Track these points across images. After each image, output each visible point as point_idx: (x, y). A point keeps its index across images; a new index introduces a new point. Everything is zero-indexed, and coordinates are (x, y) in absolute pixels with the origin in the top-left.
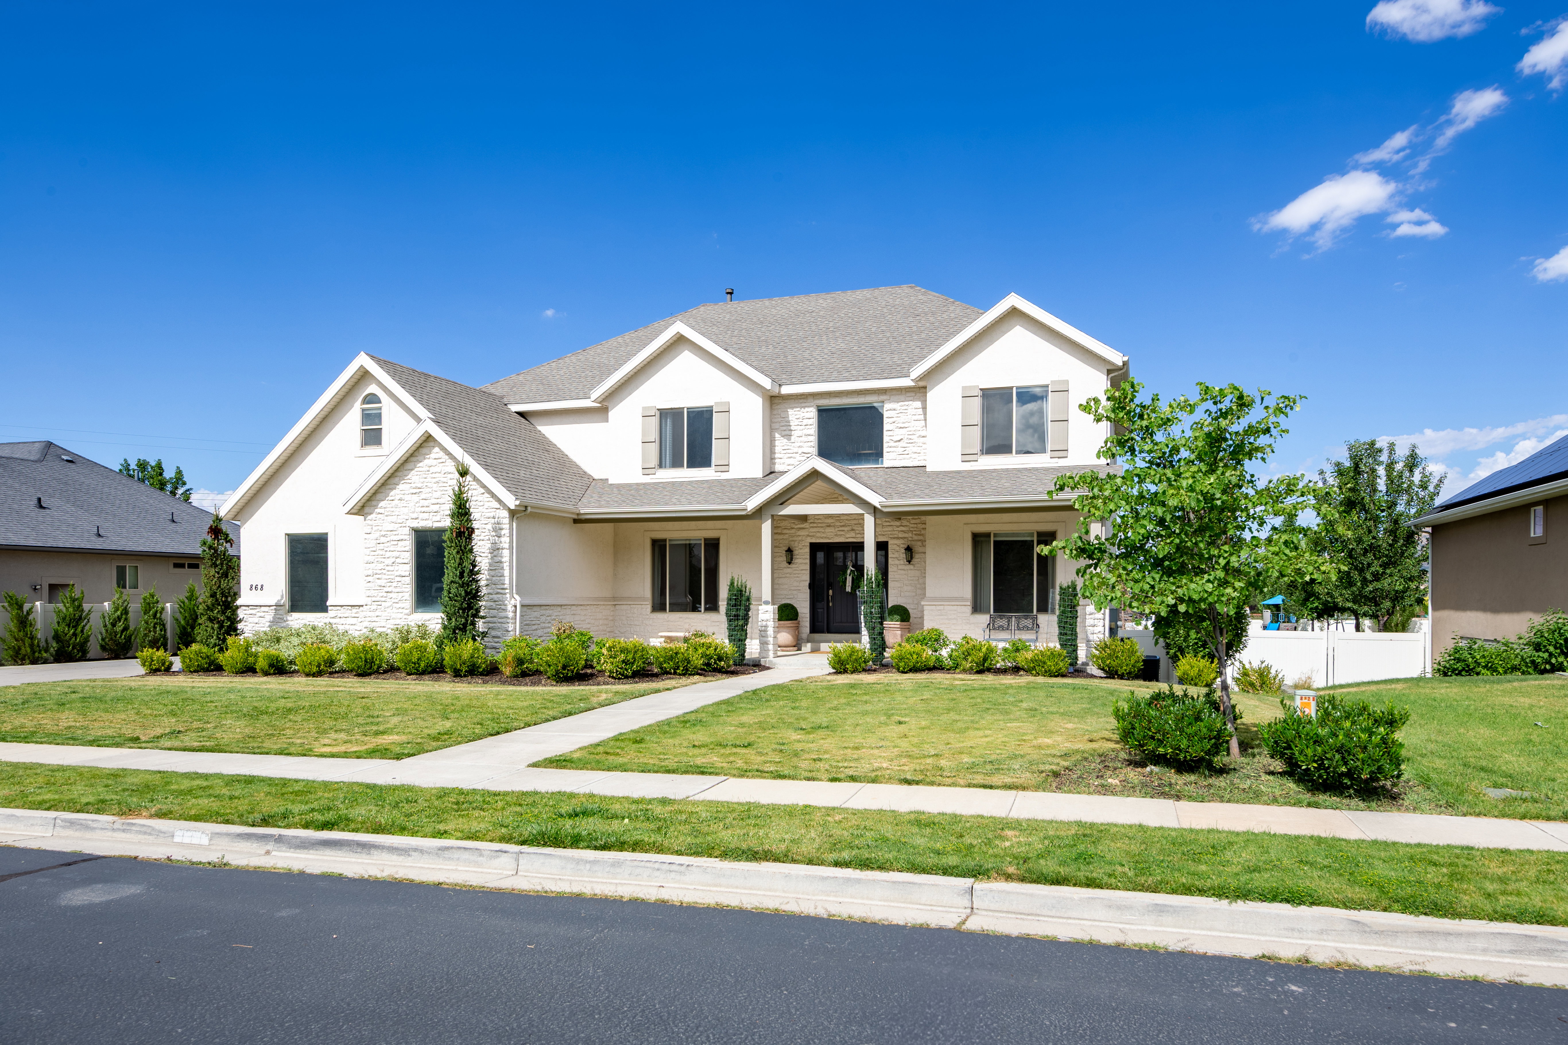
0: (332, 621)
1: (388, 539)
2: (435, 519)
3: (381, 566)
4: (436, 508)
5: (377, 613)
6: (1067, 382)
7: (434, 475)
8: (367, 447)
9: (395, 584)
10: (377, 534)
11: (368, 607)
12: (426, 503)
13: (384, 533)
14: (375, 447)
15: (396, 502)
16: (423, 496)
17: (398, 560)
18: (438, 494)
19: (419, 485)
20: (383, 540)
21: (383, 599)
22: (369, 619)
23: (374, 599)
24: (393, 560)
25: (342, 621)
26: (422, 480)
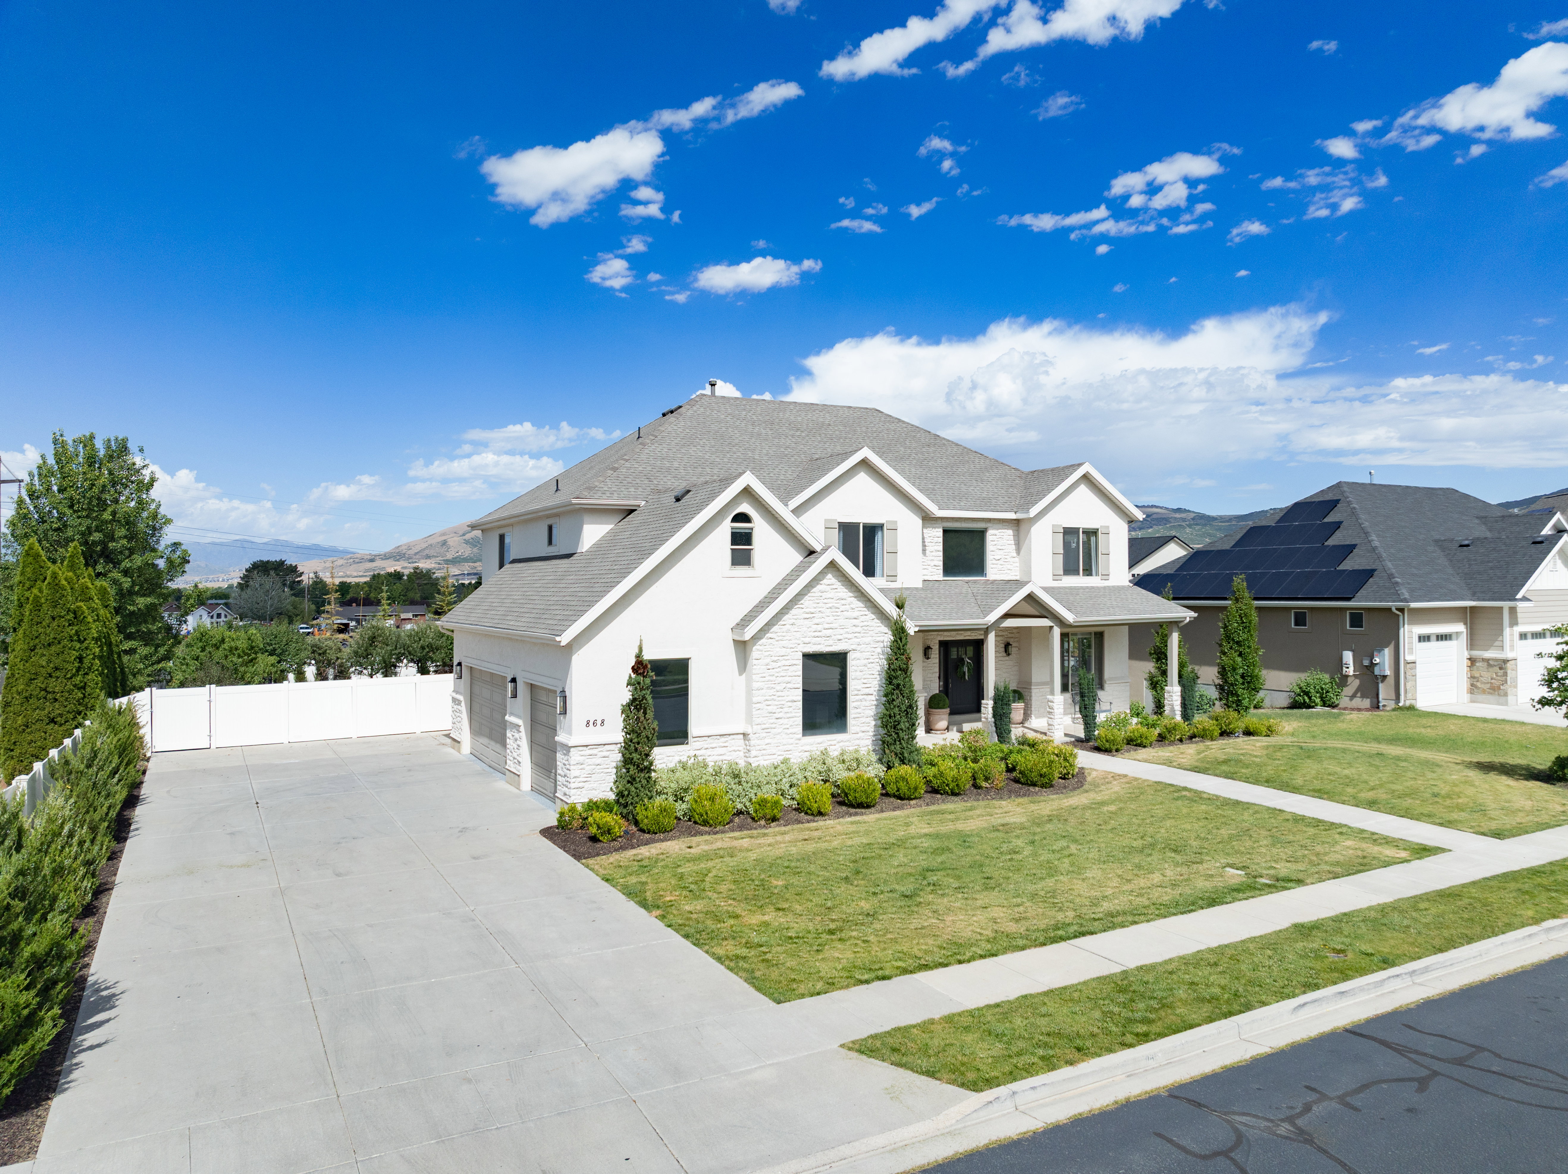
0: (698, 753)
1: (779, 664)
2: (827, 643)
3: (772, 692)
4: (828, 632)
5: (767, 741)
6: (1108, 527)
7: (825, 601)
8: (738, 567)
9: (786, 710)
10: (768, 660)
11: (757, 735)
12: (819, 627)
13: (776, 658)
14: (746, 567)
15: (788, 627)
16: (816, 621)
17: (789, 685)
18: (831, 619)
19: (812, 610)
20: (774, 665)
21: (773, 726)
22: (758, 748)
23: (764, 726)
24: (785, 685)
25: (708, 752)
26: (815, 605)
